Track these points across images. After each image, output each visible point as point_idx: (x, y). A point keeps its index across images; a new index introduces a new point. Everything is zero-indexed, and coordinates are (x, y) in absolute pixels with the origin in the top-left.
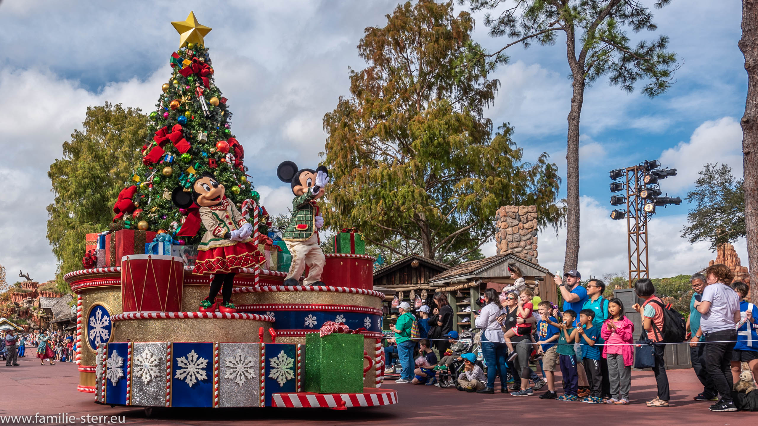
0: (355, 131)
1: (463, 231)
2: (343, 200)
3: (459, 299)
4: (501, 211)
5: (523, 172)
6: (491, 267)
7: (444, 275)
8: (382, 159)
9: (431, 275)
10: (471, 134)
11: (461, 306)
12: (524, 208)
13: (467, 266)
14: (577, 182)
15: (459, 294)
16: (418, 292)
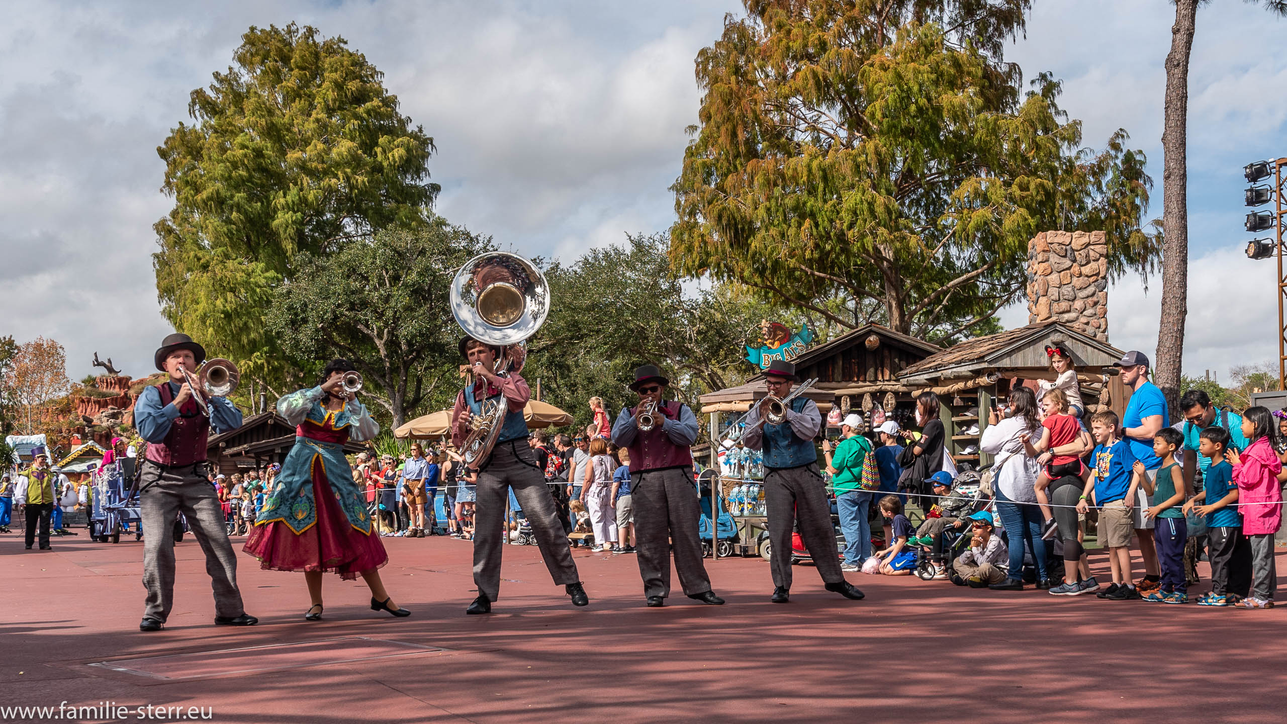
0: (757, 82)
1: (964, 281)
2: (734, 219)
3: (956, 411)
4: (1038, 242)
5: (1082, 167)
6: (1019, 349)
7: (929, 363)
8: (809, 138)
9: (903, 364)
10: (982, 93)
11: (961, 424)
12: (1081, 236)
13: (972, 346)
14: (1184, 187)
15: (957, 401)
16: (879, 397)
